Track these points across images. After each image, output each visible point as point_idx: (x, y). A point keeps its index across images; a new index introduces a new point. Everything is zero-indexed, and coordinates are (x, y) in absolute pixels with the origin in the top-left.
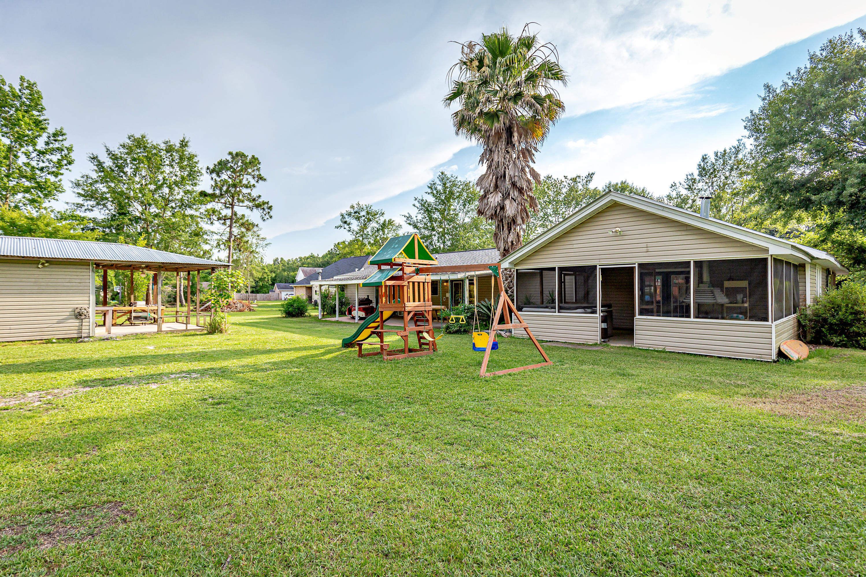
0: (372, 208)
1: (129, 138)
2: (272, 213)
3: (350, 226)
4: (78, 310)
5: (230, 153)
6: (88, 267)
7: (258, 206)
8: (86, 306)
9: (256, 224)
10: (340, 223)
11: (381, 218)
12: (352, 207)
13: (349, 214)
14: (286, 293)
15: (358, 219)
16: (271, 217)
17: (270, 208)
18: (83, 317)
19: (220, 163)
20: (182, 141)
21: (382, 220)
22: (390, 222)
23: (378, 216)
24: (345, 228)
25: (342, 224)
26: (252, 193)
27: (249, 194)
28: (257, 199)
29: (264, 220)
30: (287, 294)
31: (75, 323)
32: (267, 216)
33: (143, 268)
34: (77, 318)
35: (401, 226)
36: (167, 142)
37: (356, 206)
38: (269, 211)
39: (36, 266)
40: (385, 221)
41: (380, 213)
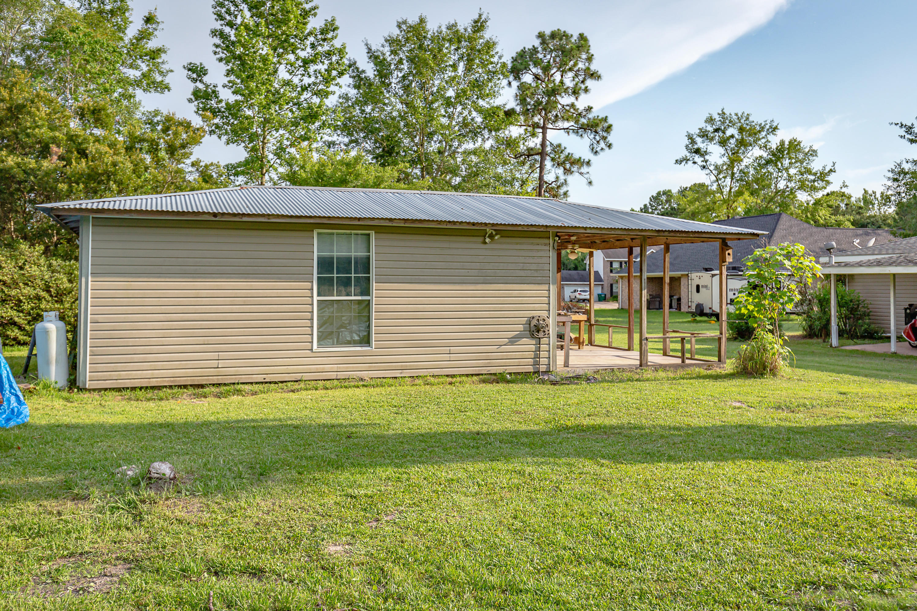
0: (751, 119)
1: (399, 26)
2: (611, 138)
3: (707, 157)
4: (534, 322)
5: (541, 36)
6: (546, 241)
7: (585, 128)
8: (544, 314)
9: (587, 160)
10: (685, 153)
11: (771, 137)
12: (710, 120)
13: (704, 134)
14: (573, 289)
15: (723, 143)
16: (610, 146)
17: (608, 129)
18: (541, 334)
19: (522, 54)
20: (476, 22)
21: (774, 141)
22: (794, 145)
23: (763, 134)
24: (695, 163)
25: (688, 154)
26: (576, 103)
27: (572, 105)
28: (584, 113)
29: (596, 152)
30: (575, 291)
31: (528, 345)
32: (602, 144)
33: (574, 243)
34: (532, 336)
35: (815, 151)
36: (453, 25)
37: (717, 118)
38: (605, 134)
39: (481, 239)
40: (782, 143)
41: (768, 127)
